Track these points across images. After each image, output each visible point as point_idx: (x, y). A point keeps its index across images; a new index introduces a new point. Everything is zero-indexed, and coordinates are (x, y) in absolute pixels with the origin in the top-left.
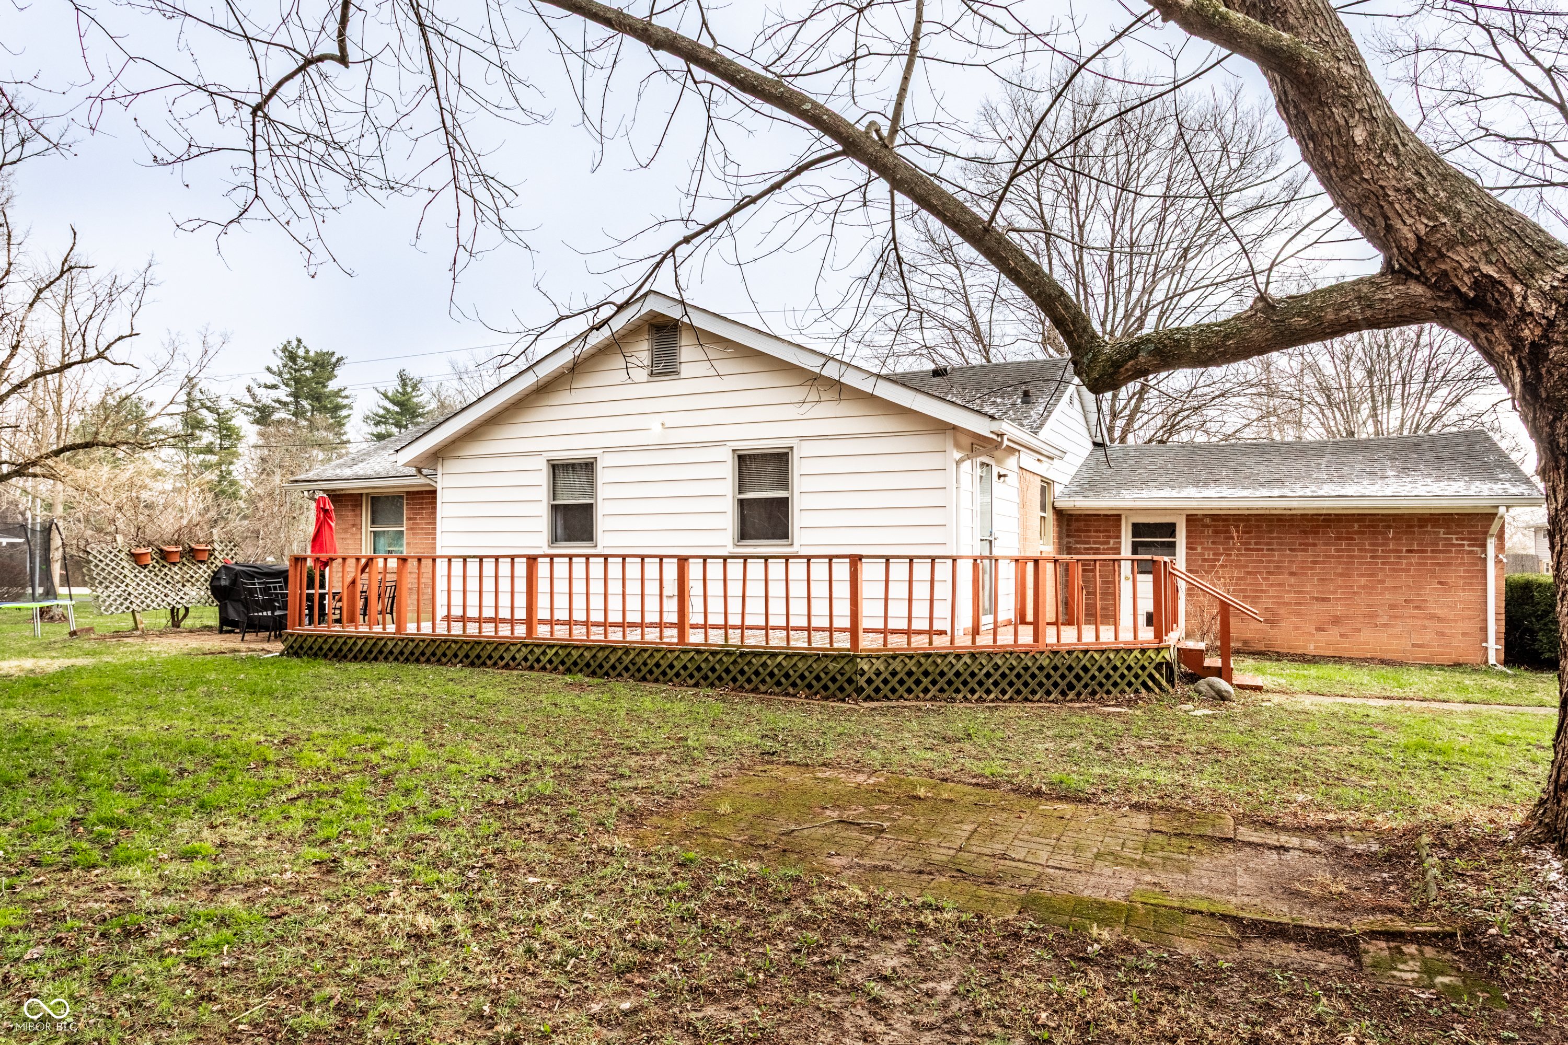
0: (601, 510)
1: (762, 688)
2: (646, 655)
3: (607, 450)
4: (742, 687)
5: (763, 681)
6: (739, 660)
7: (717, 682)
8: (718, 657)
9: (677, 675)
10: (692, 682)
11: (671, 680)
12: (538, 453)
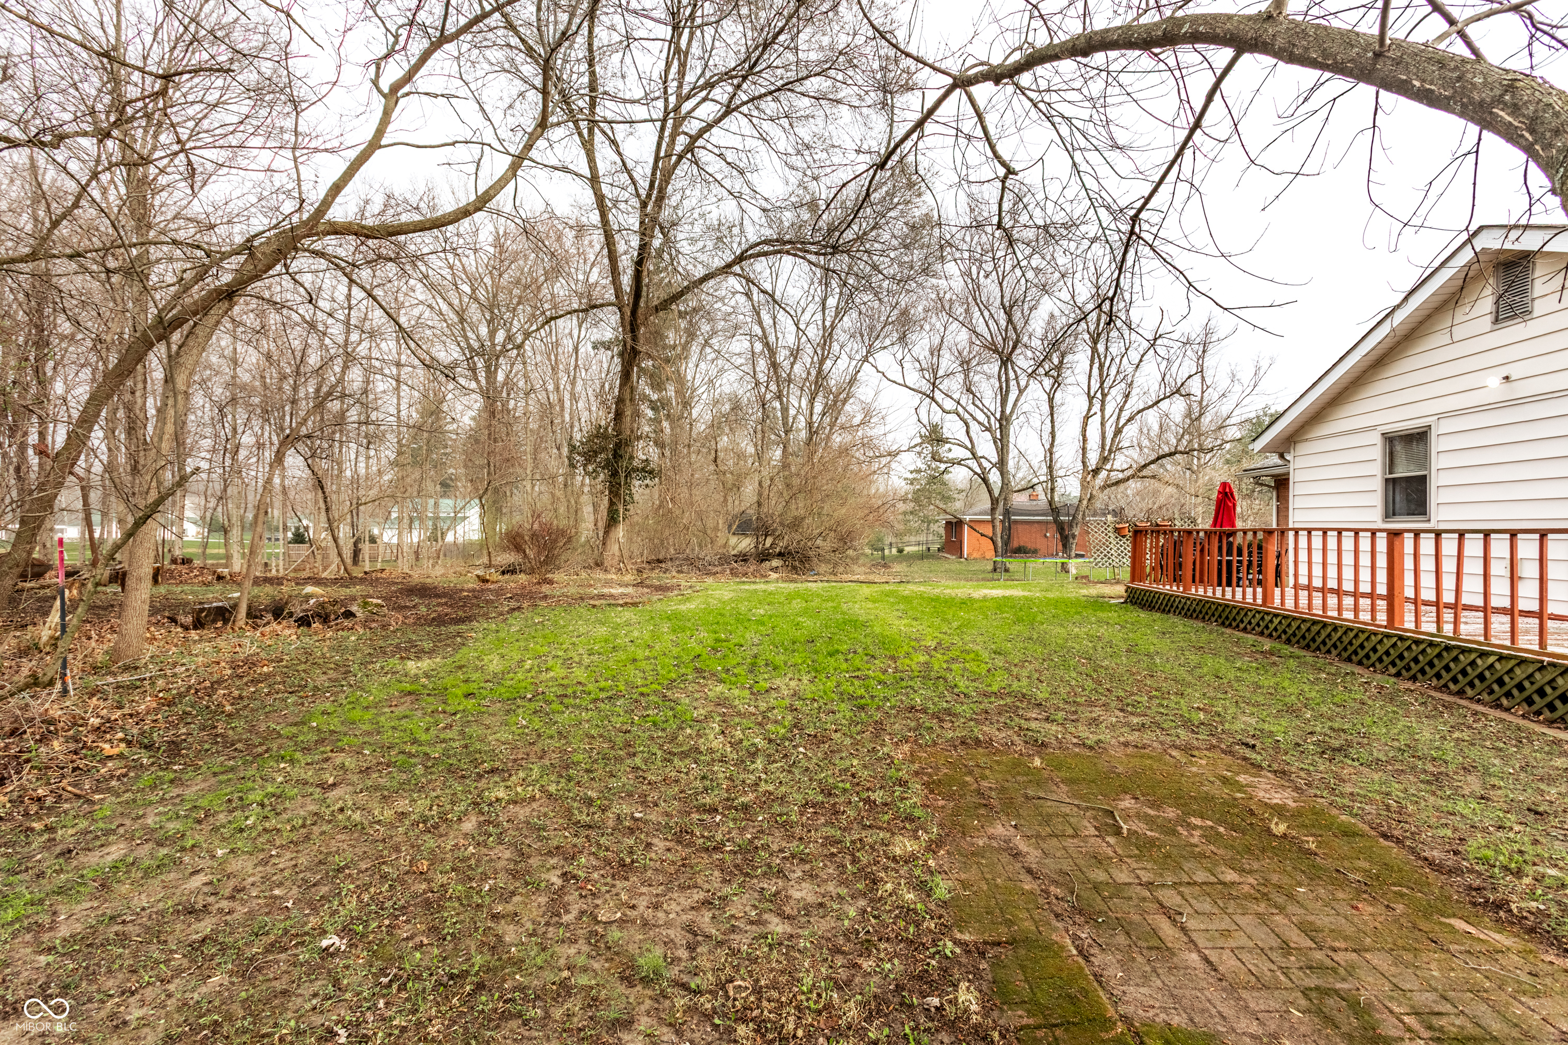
0: (1435, 481)
1: (1470, 692)
2: (1352, 635)
3: (1441, 416)
4: (1445, 686)
5: (1471, 685)
6: (1445, 654)
7: (1419, 676)
8: (1422, 647)
9: (1380, 660)
10: (1393, 671)
11: (1373, 665)
12: (1373, 428)
